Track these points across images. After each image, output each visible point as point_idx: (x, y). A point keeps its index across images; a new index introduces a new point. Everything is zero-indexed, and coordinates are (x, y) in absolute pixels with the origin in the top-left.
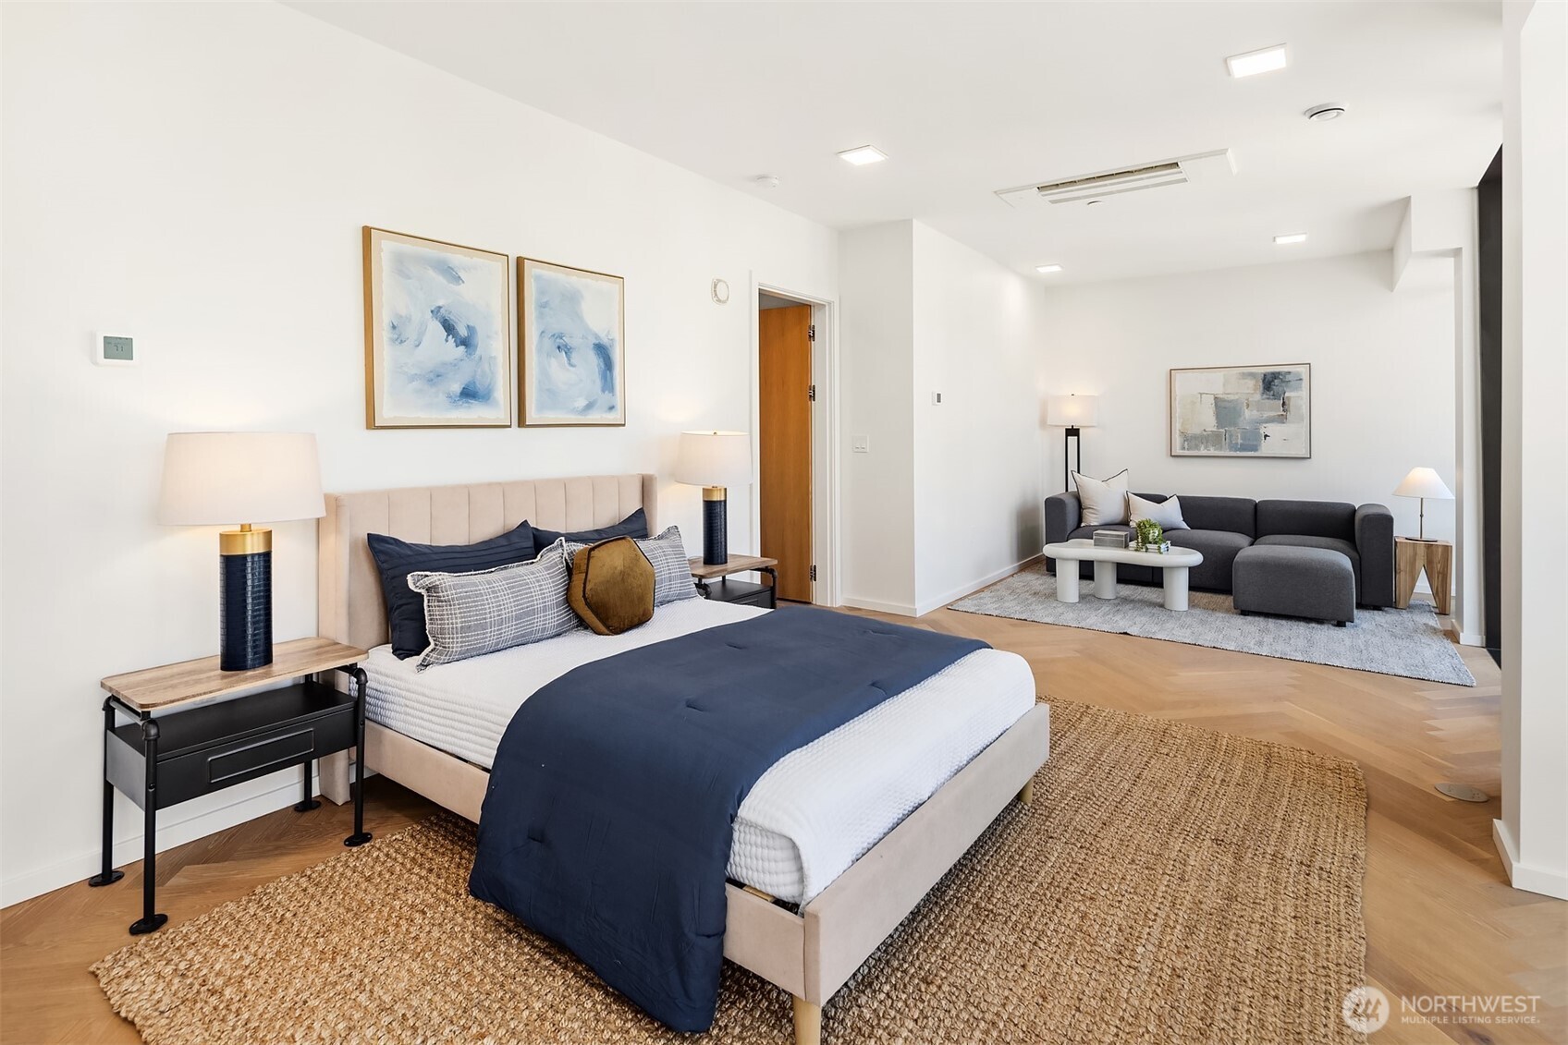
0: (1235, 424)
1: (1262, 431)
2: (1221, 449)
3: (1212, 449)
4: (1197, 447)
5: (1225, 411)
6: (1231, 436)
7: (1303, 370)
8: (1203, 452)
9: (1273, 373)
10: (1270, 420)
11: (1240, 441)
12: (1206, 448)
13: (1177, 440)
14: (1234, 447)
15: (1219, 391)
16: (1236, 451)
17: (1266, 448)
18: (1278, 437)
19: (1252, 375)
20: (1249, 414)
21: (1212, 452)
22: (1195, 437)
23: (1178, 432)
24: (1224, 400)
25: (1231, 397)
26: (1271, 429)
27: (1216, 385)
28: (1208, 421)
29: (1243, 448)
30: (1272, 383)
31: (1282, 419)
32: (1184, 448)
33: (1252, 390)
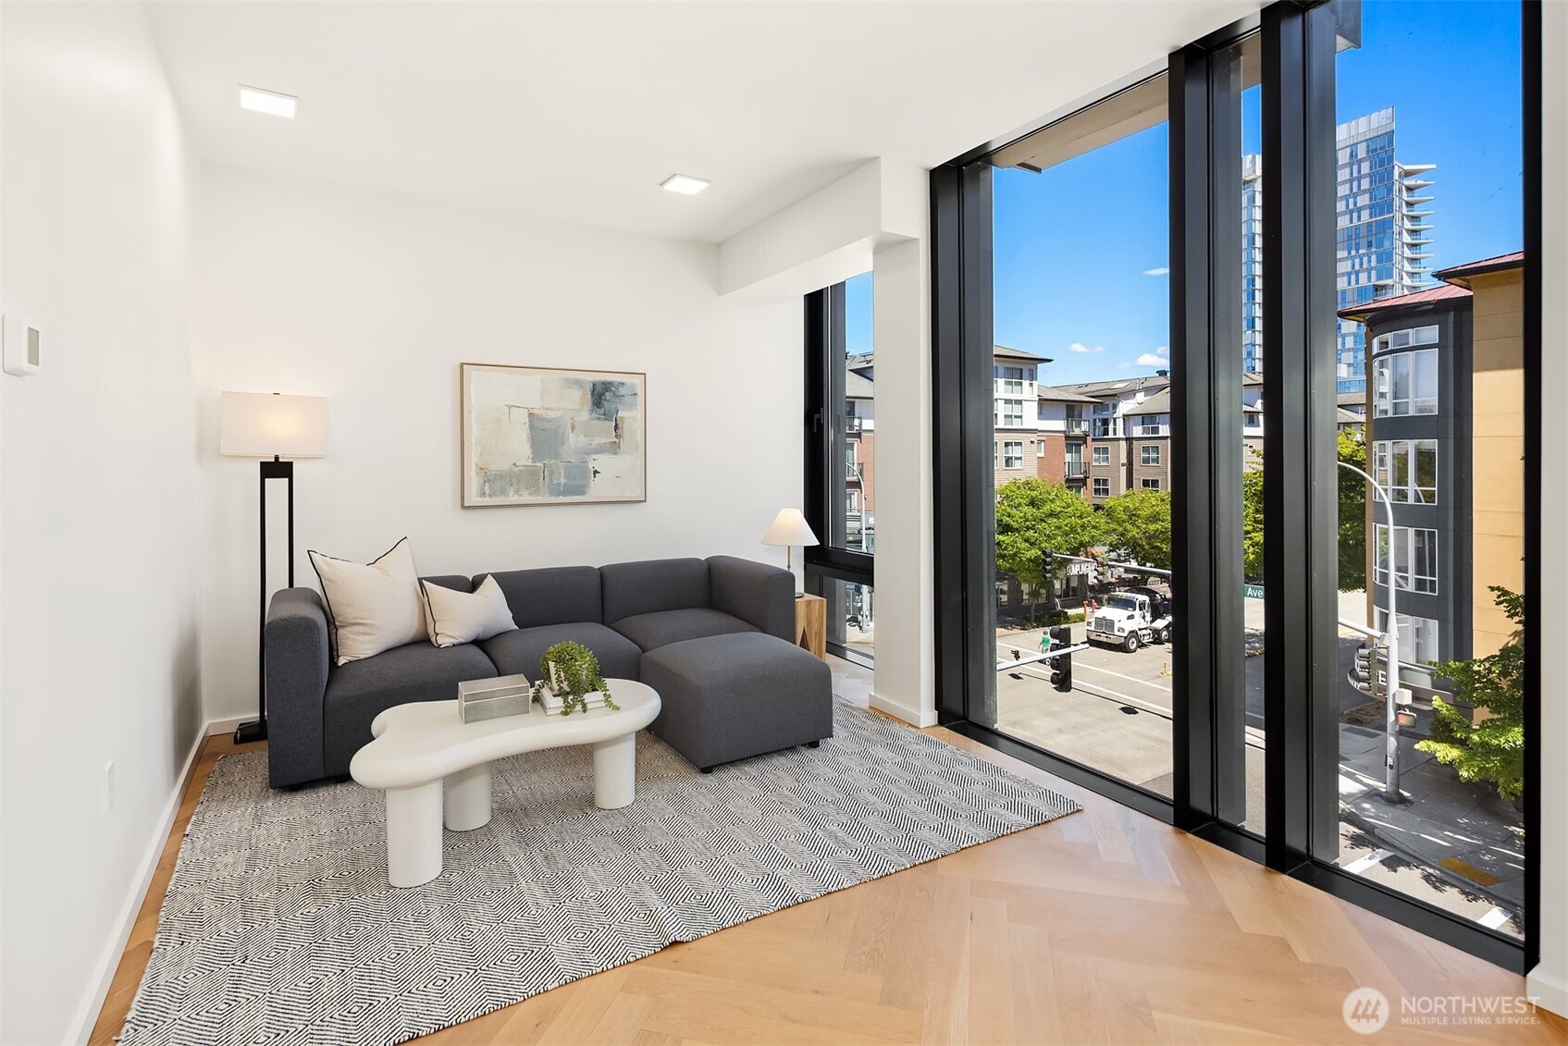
0: (556, 455)
1: (591, 465)
2: (537, 492)
3: (525, 493)
4: (503, 492)
5: (543, 435)
6: (551, 473)
7: (637, 381)
8: (512, 498)
9: (604, 383)
10: (600, 450)
11: (563, 481)
12: (517, 491)
13: (473, 482)
14: (556, 490)
15: (535, 403)
16: (558, 495)
17: (597, 490)
18: (611, 474)
19: (579, 383)
20: (574, 441)
21: (526, 498)
22: (500, 476)
23: (474, 467)
24: (542, 419)
25: (552, 414)
26: (602, 462)
27: (532, 394)
28: (518, 450)
29: (569, 490)
30: (602, 396)
31: (614, 448)
32: (483, 494)
33: (575, 404)
